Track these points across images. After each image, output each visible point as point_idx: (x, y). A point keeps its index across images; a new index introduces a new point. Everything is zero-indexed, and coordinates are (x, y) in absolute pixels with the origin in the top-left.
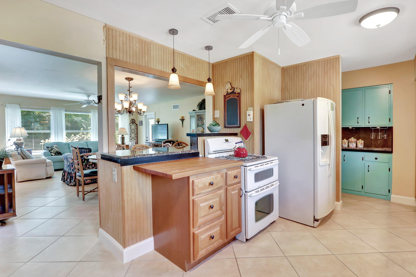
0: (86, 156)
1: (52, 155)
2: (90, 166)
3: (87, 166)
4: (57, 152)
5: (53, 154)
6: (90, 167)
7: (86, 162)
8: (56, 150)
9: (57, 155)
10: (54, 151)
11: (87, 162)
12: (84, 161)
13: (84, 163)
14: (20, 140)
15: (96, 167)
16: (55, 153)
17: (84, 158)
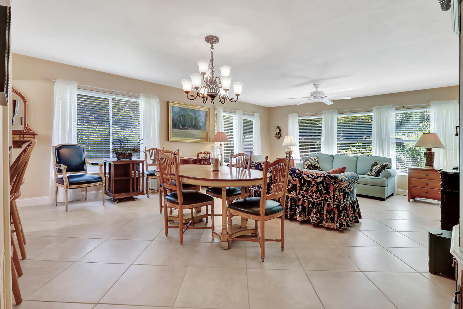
0: (305, 174)
1: (304, 168)
2: (314, 193)
3: (309, 192)
4: (311, 165)
5: (306, 167)
6: (313, 195)
7: (307, 186)
8: (310, 162)
9: (311, 169)
10: (308, 163)
11: (309, 186)
12: (304, 184)
13: (304, 186)
14: (289, 149)
15: (322, 197)
16: (308, 167)
17: (303, 177)
